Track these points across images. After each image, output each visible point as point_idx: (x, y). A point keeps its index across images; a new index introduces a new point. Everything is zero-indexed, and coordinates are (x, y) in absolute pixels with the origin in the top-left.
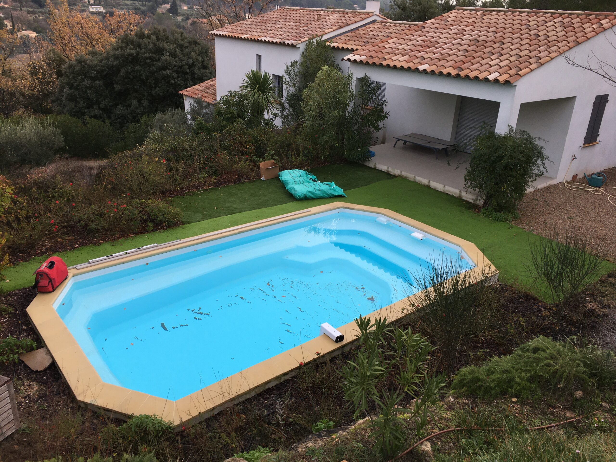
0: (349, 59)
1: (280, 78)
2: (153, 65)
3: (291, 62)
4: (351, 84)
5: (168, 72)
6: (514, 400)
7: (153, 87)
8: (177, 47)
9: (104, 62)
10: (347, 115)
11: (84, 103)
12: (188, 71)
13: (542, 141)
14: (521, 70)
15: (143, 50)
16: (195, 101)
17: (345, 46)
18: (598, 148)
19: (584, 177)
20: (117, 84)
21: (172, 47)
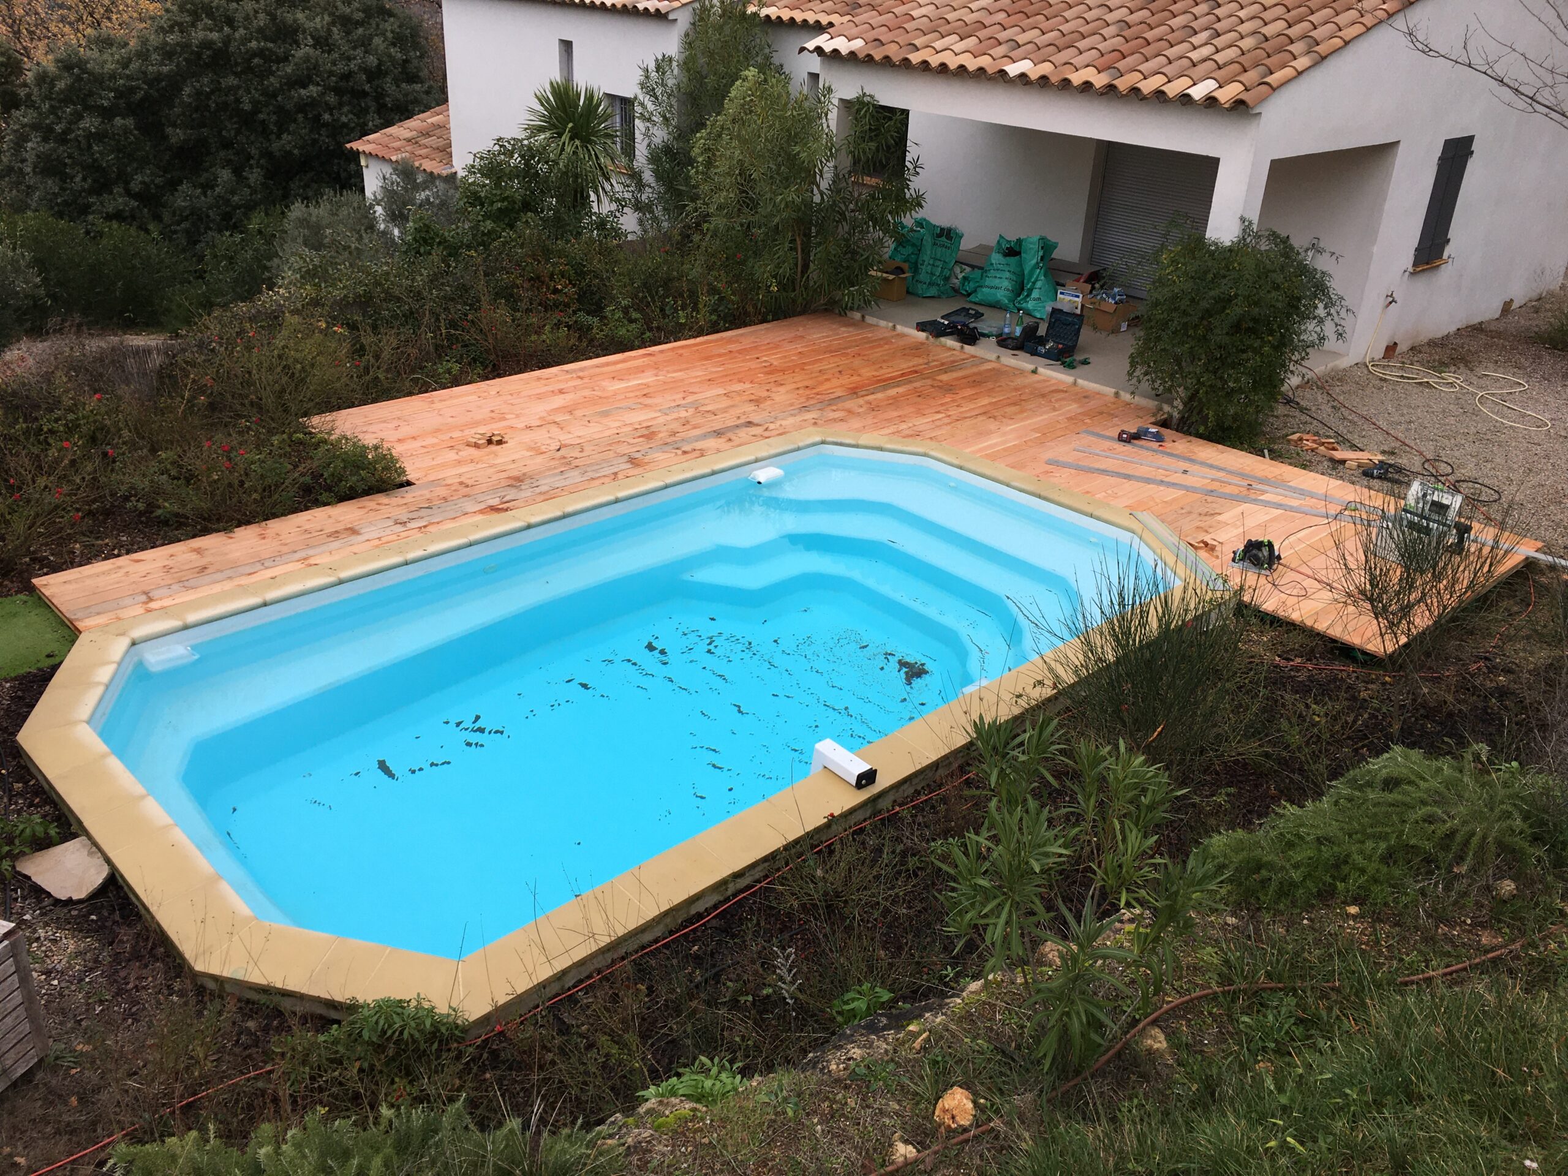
0: (819, 50)
1: (626, 103)
2: (272, 73)
3: (657, 60)
4: (826, 115)
5: (313, 90)
6: (1353, 910)
7: (272, 132)
8: (333, 23)
9: (135, 65)
10: (817, 199)
11: (84, 179)
12: (367, 87)
13: (1326, 255)
14: (1271, 73)
15: (242, 31)
16: (395, 170)
17: (799, 16)
18: (1446, 274)
19: (1412, 349)
20: (174, 125)
21: (319, 22)
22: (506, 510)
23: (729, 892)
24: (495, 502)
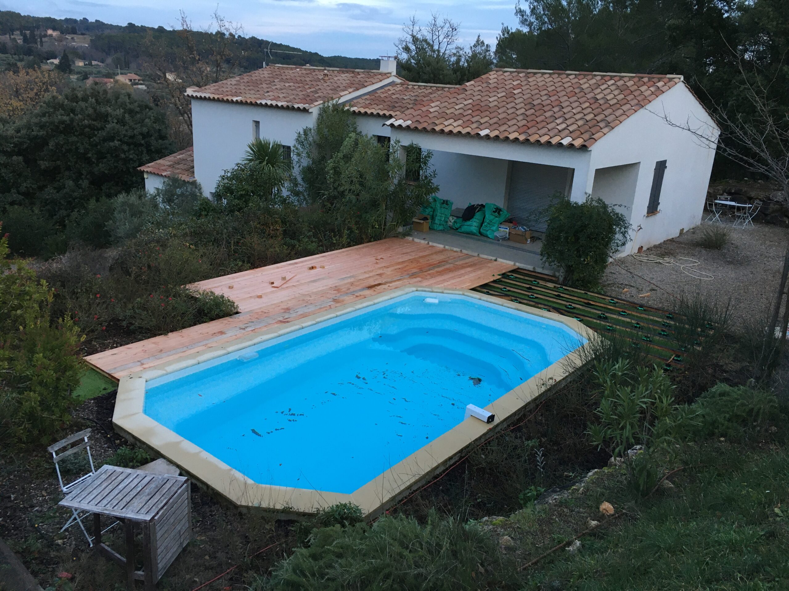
0: (392, 125)
1: (287, 148)
2: (96, 135)
3: (304, 129)
5: (117, 143)
6: (722, 439)
9: (23, 132)
12: (143, 142)
13: (622, 208)
14: (594, 134)
15: (79, 116)
18: (658, 217)
19: (648, 249)
20: (43, 160)
21: (119, 112)
22: (288, 322)
23: (447, 466)
24: (281, 319)
